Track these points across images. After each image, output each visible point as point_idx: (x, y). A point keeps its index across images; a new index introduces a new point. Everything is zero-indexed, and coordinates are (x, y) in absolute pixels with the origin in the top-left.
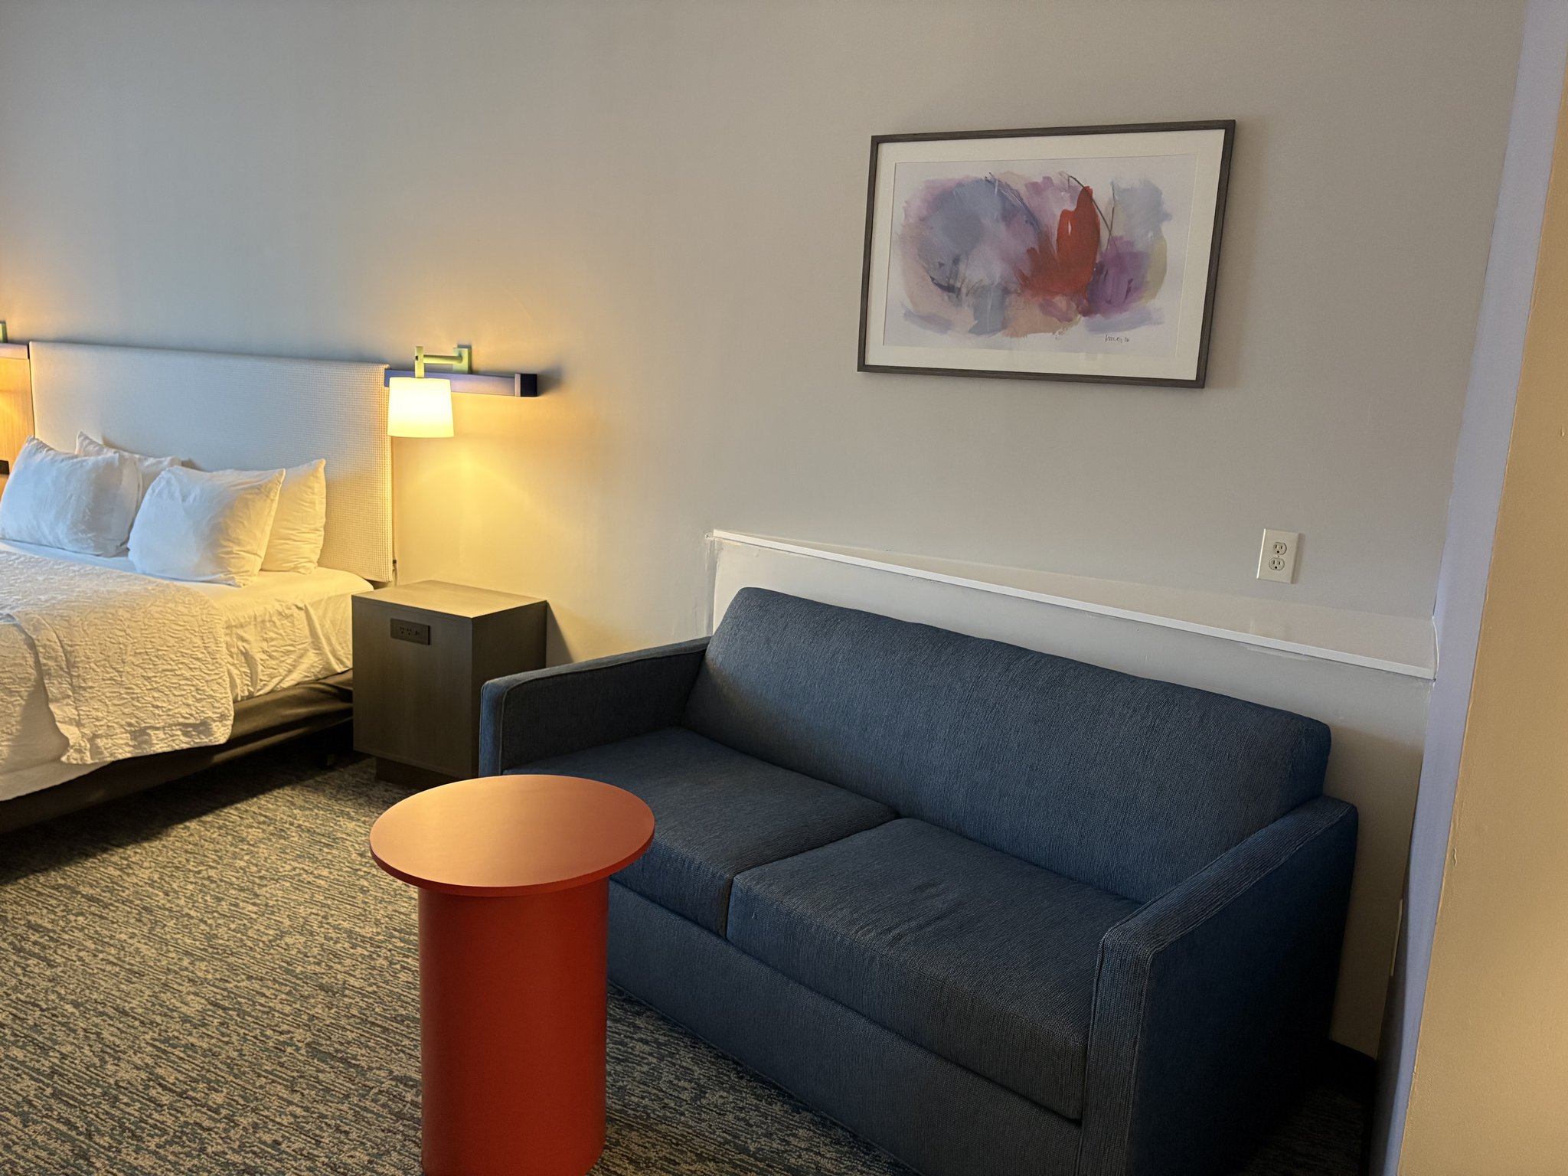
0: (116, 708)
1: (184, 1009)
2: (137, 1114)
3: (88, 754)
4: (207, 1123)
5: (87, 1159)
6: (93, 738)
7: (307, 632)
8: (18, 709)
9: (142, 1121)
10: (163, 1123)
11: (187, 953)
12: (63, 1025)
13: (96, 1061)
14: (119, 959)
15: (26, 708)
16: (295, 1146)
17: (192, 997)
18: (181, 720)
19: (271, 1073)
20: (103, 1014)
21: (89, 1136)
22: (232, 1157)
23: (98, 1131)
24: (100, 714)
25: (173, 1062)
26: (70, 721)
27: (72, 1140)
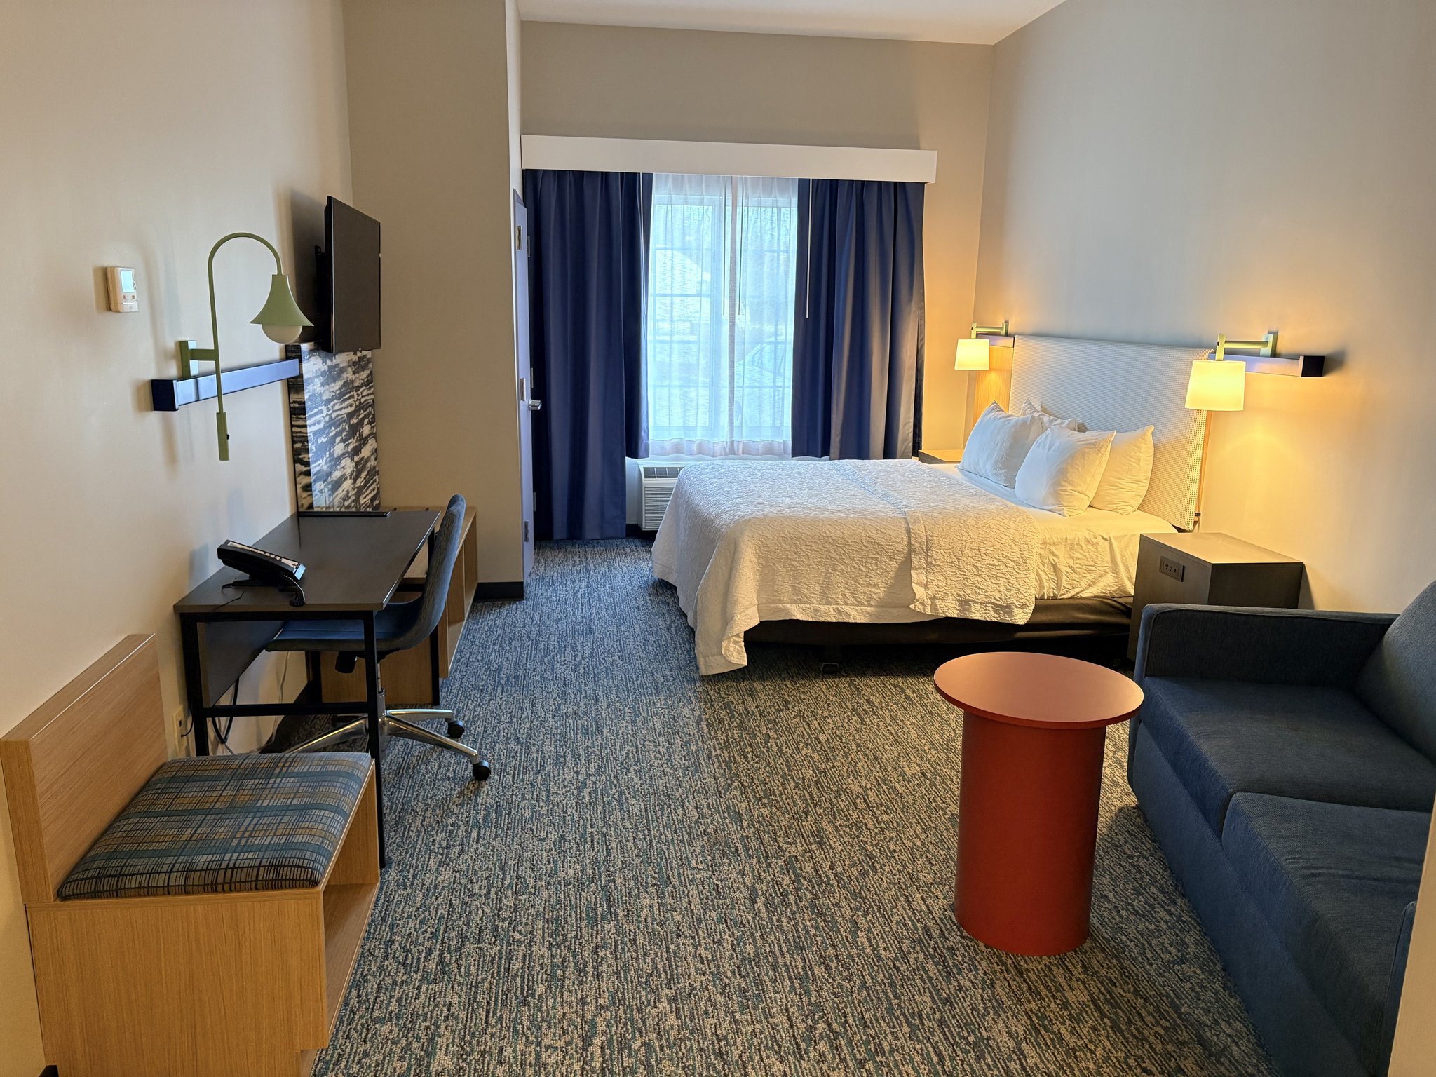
0: (952, 582)
1: (907, 770)
2: (843, 806)
3: (929, 607)
4: (870, 826)
5: (807, 815)
6: (933, 598)
7: (1108, 558)
8: (894, 569)
9: (843, 810)
10: (851, 816)
11: (932, 743)
12: (844, 752)
13: (846, 775)
14: (896, 733)
15: (899, 570)
16: (901, 857)
17: (915, 765)
18: (993, 601)
19: (921, 819)
20: (866, 755)
21: (815, 806)
22: (870, 848)
23: (821, 805)
24: (940, 584)
25: (879, 791)
26: (921, 584)
27: (807, 804)
